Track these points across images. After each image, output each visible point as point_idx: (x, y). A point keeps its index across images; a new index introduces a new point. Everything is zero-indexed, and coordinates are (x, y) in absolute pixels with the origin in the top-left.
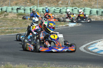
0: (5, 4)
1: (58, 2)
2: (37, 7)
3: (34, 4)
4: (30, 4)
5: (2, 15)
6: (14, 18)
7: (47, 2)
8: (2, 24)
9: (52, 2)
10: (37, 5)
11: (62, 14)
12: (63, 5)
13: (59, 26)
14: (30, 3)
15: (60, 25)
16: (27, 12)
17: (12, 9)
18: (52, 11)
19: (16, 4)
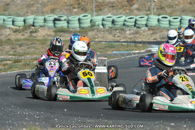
0: (32, 10)
1: (131, 6)
2: (92, 16)
3: (86, 11)
4: (78, 11)
5: (26, 31)
6: (49, 38)
7: (110, 7)
8: (25, 50)
9: (119, 6)
10: (91, 12)
11: (139, 30)
12: (140, 12)
13: (133, 52)
14: (79, 8)
15: (136, 50)
16: (73, 25)
17: (45, 20)
18: (120, 23)
19: (53, 11)
